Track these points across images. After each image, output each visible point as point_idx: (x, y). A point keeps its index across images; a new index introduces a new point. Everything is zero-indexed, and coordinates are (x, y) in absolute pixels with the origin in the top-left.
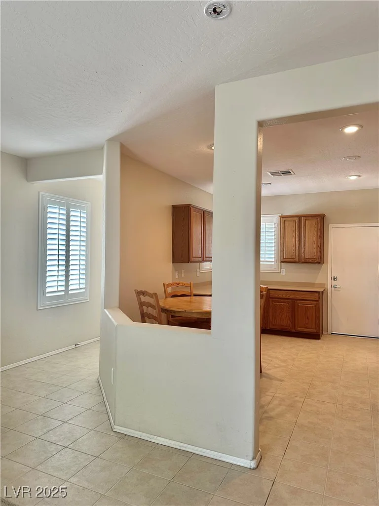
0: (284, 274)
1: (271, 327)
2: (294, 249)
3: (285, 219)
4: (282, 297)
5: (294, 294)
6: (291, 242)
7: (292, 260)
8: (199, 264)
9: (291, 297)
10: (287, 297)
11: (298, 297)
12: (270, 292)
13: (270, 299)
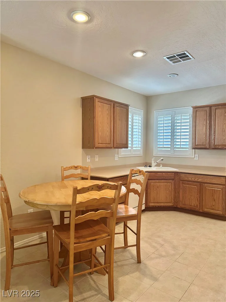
0: (197, 159)
1: (181, 206)
2: (205, 136)
3: (197, 109)
4: (191, 180)
5: (202, 178)
6: (202, 130)
7: (203, 147)
8: (118, 150)
9: (200, 180)
10: (196, 180)
11: (205, 181)
12: (181, 175)
13: (181, 182)
